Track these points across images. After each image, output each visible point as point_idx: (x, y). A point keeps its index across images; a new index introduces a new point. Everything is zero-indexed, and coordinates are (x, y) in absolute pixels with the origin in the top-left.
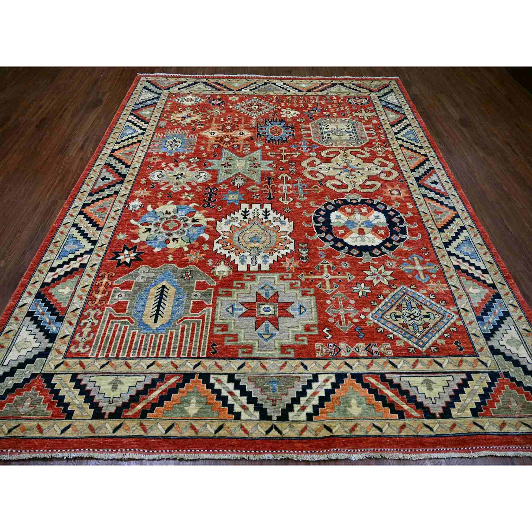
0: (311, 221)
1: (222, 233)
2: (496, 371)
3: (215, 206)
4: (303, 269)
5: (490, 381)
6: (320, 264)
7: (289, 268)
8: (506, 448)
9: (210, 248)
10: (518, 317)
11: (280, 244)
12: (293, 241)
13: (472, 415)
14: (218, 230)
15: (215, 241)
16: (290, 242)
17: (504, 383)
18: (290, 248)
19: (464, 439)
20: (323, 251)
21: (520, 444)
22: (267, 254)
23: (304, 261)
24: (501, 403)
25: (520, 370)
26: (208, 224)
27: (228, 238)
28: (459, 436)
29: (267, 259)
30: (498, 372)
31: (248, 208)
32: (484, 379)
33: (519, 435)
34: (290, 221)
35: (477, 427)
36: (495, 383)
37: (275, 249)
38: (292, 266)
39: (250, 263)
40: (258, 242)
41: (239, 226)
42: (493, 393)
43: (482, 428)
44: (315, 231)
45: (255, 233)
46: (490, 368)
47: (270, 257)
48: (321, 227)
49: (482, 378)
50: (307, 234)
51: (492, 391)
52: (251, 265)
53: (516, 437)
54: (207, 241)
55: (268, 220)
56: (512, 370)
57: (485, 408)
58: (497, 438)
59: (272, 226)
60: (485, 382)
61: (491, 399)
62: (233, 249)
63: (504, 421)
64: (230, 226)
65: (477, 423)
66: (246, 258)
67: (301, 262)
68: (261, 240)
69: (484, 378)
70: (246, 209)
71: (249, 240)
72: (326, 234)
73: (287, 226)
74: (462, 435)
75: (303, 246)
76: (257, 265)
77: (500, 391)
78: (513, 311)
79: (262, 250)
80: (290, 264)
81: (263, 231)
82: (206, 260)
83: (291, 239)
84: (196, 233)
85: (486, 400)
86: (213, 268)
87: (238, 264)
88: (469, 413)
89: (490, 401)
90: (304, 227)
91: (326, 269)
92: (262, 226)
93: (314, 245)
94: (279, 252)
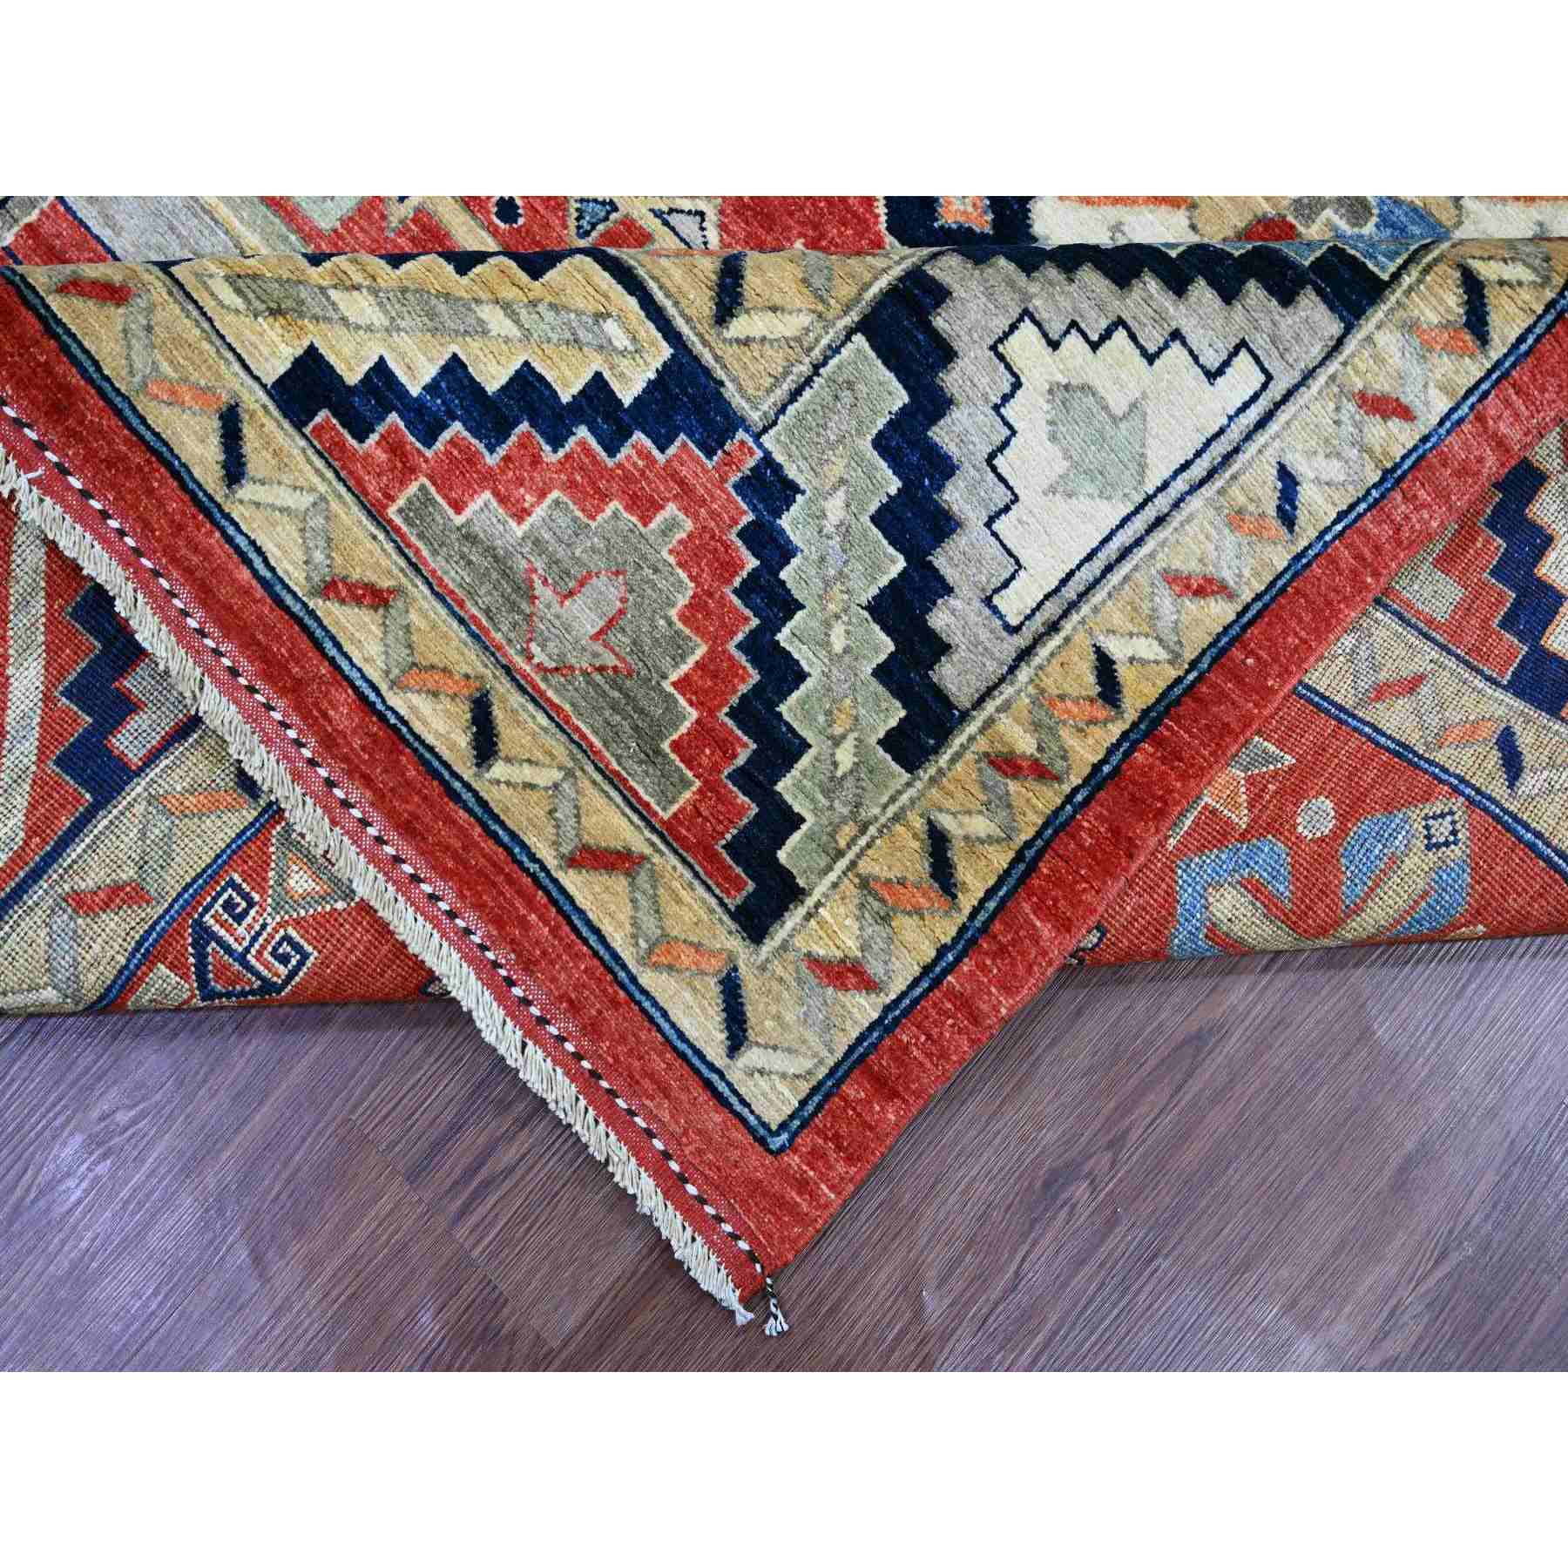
2: (737, 401)
5: (627, 394)
8: (234, 672)
10: (1382, 385)
13: (280, 382)
17: (687, 495)
19: (69, 391)
21: (329, 742)
24: (519, 531)
25: (876, 568)
28: (65, 349)
30: (734, 421)
32: (605, 347)
33: (367, 705)
35: (215, 440)
36: (639, 436)
42: (550, 456)
43: (234, 470)
46: (729, 353)
49: (610, 327)
51: (556, 443)
53: (344, 696)
56: (835, 508)
57: (394, 446)
58: (246, 592)
60: (597, 364)
61: (492, 460)
63: (397, 591)
65: (248, 431)
69: (621, 341)
74: (90, 368)
77: (604, 497)
78: (1411, 327)
85: (457, 426)
88: (276, 357)
89: (472, 459)
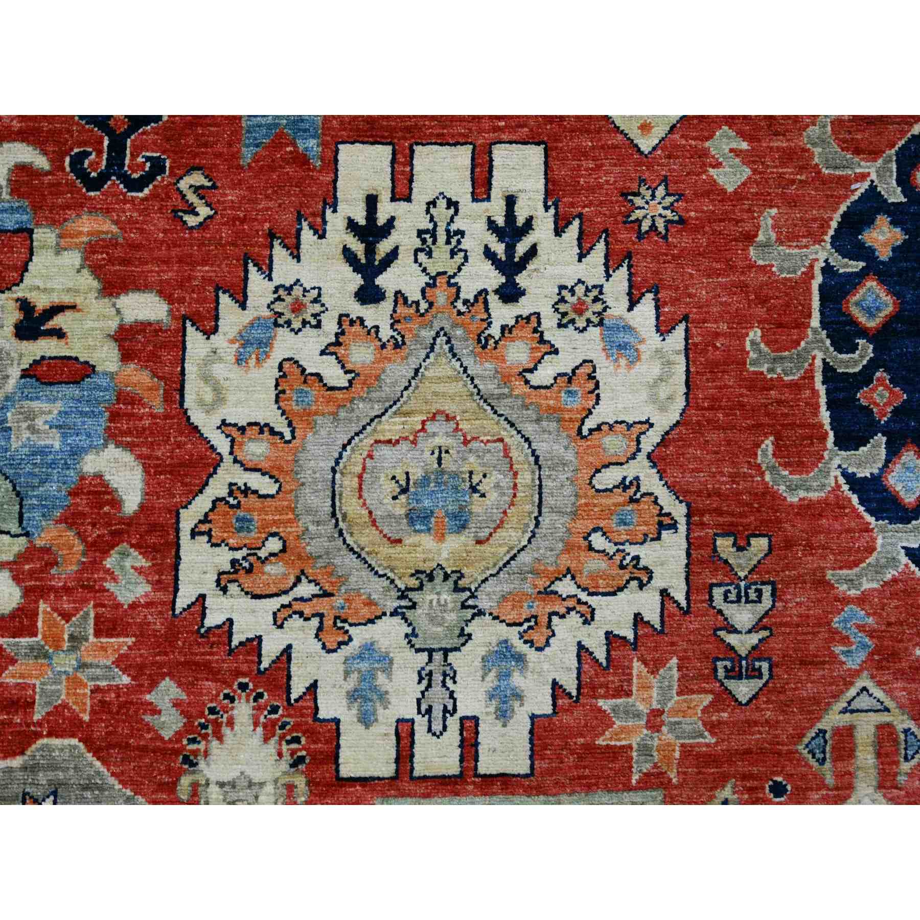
0: (802, 325)
1: (222, 444)
3: (157, 167)
4: (730, 756)
6: (833, 719)
7: (645, 750)
9: (158, 585)
11: (598, 541)
12: (679, 511)
14: (197, 417)
15: (188, 518)
16: (666, 523)
18: (658, 582)
20: (861, 600)
22: (513, 634)
23: (743, 689)
26: (126, 356)
27: (265, 485)
29: (517, 680)
31: (383, 185)
34: (663, 328)
37: (566, 587)
38: (667, 735)
39: (410, 712)
40: (460, 521)
41: (334, 375)
44: (825, 416)
45: (440, 434)
47: (532, 655)
48: (865, 377)
50: (768, 444)
52: (421, 725)
54: (131, 522)
55: (524, 307)
59: (544, 374)
62: (305, 589)
64: (269, 371)
66: (386, 662)
67: (724, 698)
68: (477, 506)
70: (372, 201)
71: (399, 508)
72: (893, 452)
73: (649, 369)
75: (742, 563)
76: (453, 723)
79: (483, 603)
80: (655, 720)
81: (491, 425)
82: (139, 689)
83: (667, 501)
84: (55, 442)
86: (190, 762)
87: (337, 722)
90: (758, 383)
91: (866, 757)
92: (481, 368)
93: (810, 548)
94: (589, 618)
